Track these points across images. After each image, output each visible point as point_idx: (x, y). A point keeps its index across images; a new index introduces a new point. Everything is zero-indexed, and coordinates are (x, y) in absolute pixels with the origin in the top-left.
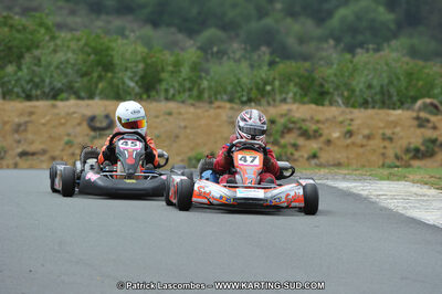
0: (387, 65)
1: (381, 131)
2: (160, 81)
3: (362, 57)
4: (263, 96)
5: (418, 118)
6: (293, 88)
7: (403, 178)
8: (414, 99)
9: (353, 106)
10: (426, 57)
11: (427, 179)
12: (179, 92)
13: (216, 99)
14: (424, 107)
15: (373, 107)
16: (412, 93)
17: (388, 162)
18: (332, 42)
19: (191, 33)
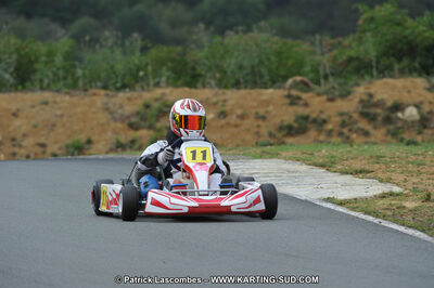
0: (257, 45)
1: (254, 111)
2: (35, 71)
3: (231, 38)
4: (137, 82)
5: (289, 96)
6: (165, 73)
7: (276, 155)
8: (285, 78)
9: (226, 87)
10: (296, 36)
11: (299, 155)
12: (54, 82)
13: (91, 87)
14: (295, 85)
15: (246, 88)
16: (282, 73)
17: (262, 140)
18: (202, 26)
19: (64, 22)
